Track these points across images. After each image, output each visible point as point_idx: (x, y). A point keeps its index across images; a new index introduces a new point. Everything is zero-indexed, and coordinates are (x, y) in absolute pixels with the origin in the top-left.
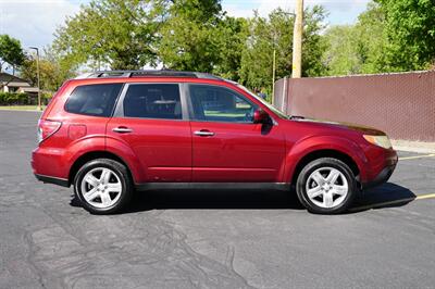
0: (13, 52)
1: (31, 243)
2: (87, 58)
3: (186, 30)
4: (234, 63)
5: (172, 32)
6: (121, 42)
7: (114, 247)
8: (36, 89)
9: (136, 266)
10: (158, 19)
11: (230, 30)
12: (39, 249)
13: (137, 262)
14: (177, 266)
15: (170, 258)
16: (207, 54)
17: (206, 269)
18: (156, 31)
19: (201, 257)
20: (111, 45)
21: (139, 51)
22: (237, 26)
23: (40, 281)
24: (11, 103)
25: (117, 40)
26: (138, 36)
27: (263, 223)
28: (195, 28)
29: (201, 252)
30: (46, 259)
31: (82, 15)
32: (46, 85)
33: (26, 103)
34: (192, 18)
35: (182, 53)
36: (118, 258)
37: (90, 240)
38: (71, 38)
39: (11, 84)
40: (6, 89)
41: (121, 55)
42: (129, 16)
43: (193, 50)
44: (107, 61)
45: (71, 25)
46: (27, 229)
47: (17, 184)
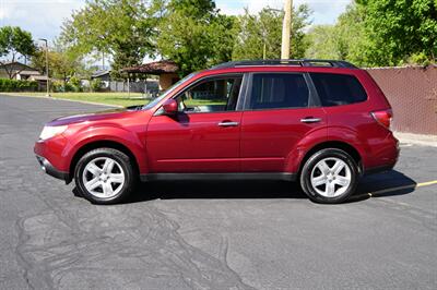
0: (25, 43)
1: (21, 231)
2: (92, 49)
3: (183, 25)
4: (226, 57)
5: (170, 27)
6: (122, 35)
7: (104, 238)
8: (45, 78)
9: (128, 259)
10: (157, 14)
11: (222, 27)
12: (29, 237)
13: (128, 255)
14: (170, 260)
15: (162, 251)
16: (201, 47)
17: (199, 264)
18: (155, 25)
19: (195, 250)
20: (114, 38)
21: (139, 44)
22: (229, 23)
23: (25, 275)
24: (23, 89)
25: (119, 33)
26: (139, 30)
27: (255, 213)
28: (191, 23)
29: (194, 244)
30: (35, 249)
31: (87, 9)
32: (54, 74)
33: (36, 90)
34: (188, 14)
35: (178, 46)
36: (108, 249)
37: (81, 228)
38: (77, 30)
39: (23, 72)
40: (18, 77)
41: (123, 47)
42: (130, 12)
43: (188, 43)
44: (109, 52)
45: (76, 18)
46: (20, 216)
47: (17, 167)
